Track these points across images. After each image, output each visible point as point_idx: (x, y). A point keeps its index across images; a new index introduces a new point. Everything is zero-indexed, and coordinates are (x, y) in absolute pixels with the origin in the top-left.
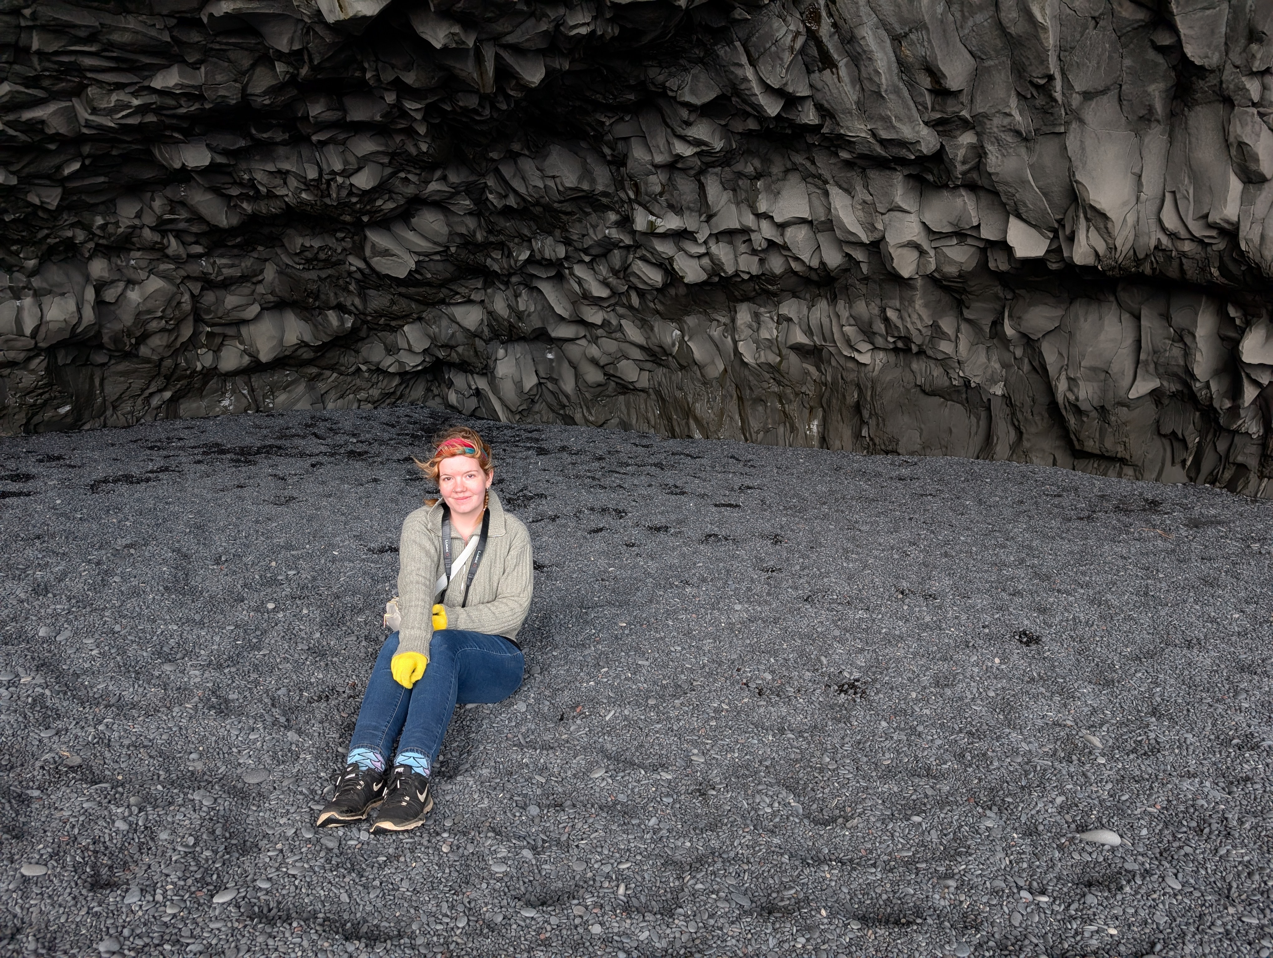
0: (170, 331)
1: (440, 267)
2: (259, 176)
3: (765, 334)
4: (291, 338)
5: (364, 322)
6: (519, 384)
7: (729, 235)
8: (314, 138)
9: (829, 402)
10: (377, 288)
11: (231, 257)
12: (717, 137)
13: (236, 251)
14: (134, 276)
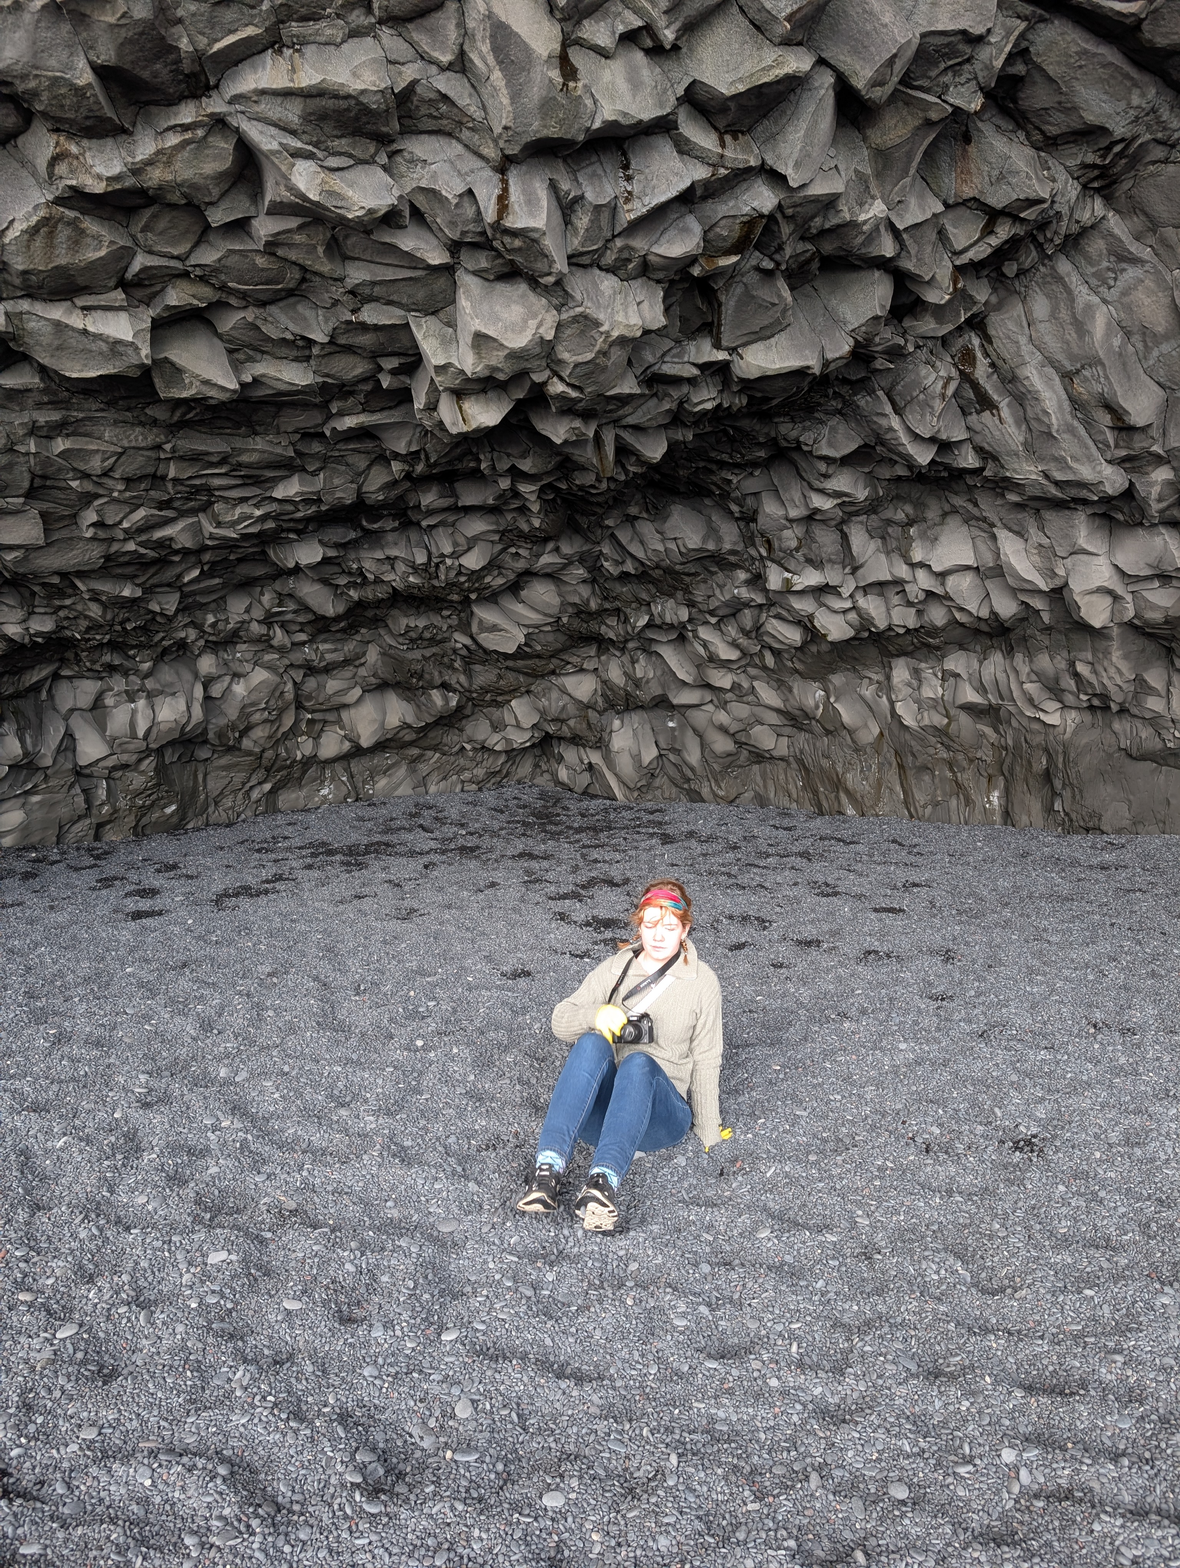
0: (272, 722)
1: (550, 638)
2: (367, 565)
3: (927, 692)
4: (393, 721)
5: (469, 699)
6: (637, 758)
7: (880, 587)
8: (424, 524)
9: (1011, 770)
10: (483, 663)
11: (333, 642)
12: (861, 485)
13: (339, 636)
14: (240, 670)
